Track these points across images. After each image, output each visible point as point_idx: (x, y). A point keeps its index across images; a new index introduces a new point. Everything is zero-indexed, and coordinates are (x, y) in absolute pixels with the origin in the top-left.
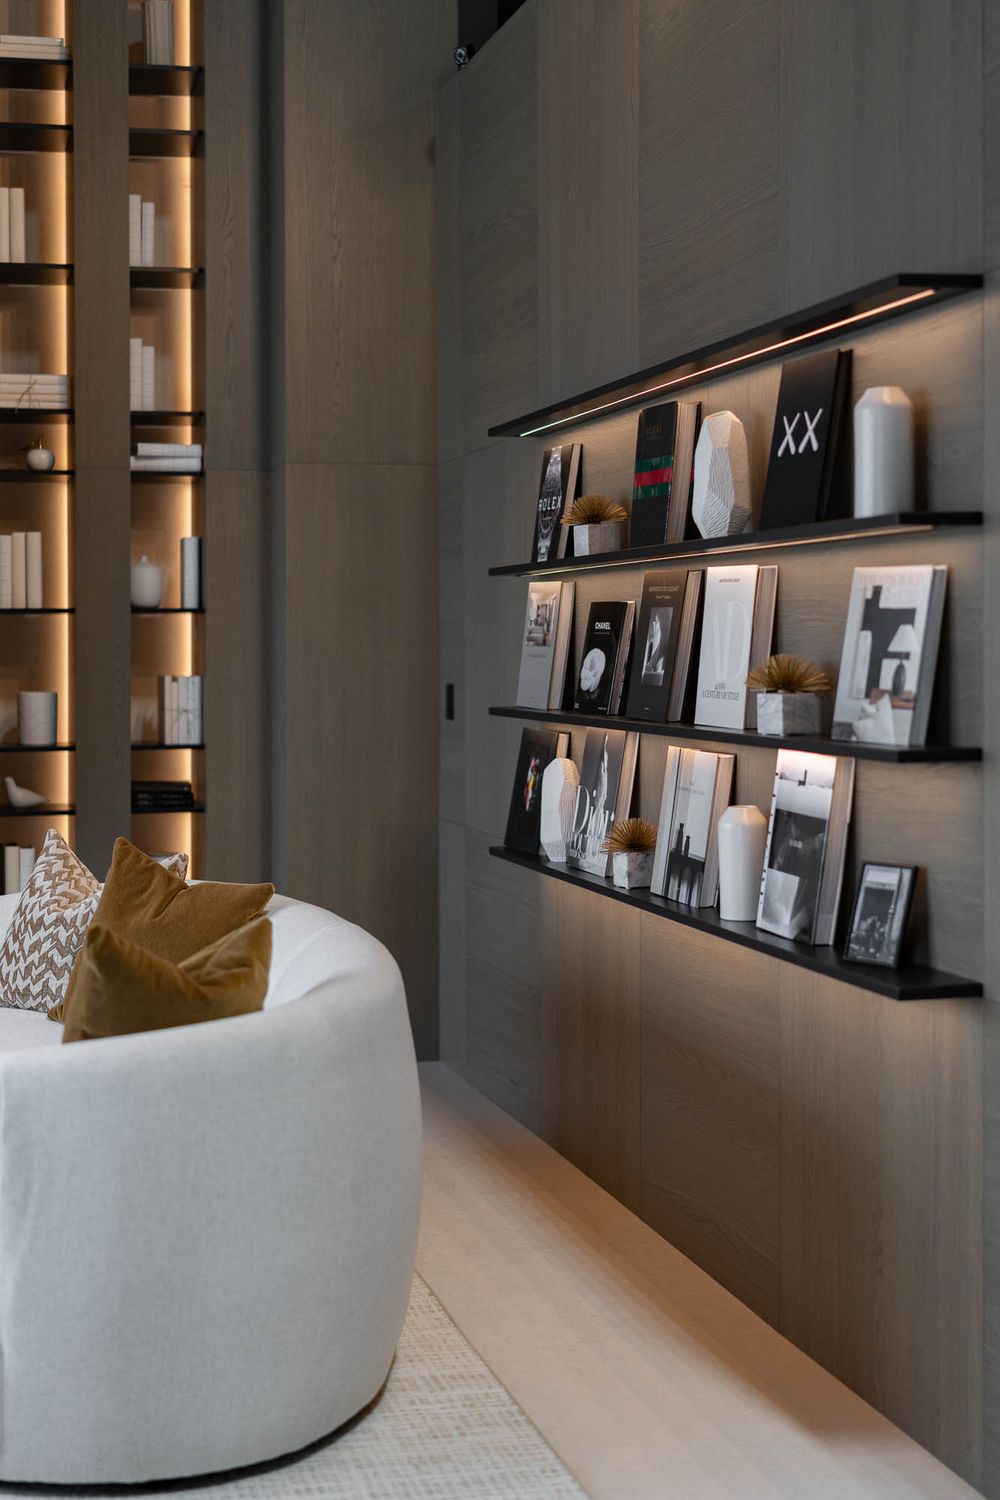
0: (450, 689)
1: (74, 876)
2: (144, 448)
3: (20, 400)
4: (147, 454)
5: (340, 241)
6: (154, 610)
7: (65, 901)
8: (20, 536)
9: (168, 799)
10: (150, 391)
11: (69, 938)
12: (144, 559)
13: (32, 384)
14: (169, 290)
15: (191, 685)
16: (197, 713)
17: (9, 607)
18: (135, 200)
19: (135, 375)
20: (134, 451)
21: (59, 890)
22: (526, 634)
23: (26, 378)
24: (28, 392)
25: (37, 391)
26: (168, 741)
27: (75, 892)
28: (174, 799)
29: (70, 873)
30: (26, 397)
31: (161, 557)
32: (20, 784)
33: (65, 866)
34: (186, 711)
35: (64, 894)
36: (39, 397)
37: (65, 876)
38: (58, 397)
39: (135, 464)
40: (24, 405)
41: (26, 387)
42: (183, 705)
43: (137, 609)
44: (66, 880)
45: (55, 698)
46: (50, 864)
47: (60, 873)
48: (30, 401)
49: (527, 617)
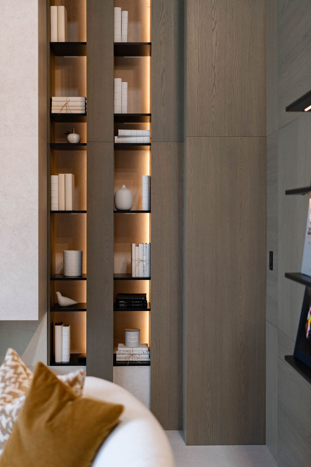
0: (271, 253)
1: (20, 380)
2: (121, 132)
3: (62, 110)
4: (123, 135)
5: (216, 21)
6: (129, 211)
7: (9, 397)
8: (62, 176)
9: (135, 303)
10: (125, 104)
11: (8, 424)
12: (124, 186)
13: (67, 102)
14: (140, 57)
15: (145, 248)
16: (148, 262)
17: (57, 210)
18: (118, 10)
19: (117, 96)
20: (116, 134)
21: (8, 389)
22: (307, 230)
23: (65, 99)
24: (65, 105)
25: (69, 105)
26: (134, 276)
27: (17, 391)
28: (138, 303)
29: (17, 378)
30: (65, 108)
31: (135, 185)
32: (63, 295)
33: (15, 373)
34: (143, 261)
35: (10, 393)
36: (71, 108)
37: (13, 380)
38: (80, 108)
39: (117, 140)
40: (64, 112)
41: (65, 103)
42: (141, 258)
43: (118, 211)
44: (14, 383)
45: (82, 254)
46: (5, 372)
47: (10, 378)
48: (66, 110)
49: (308, 220)
